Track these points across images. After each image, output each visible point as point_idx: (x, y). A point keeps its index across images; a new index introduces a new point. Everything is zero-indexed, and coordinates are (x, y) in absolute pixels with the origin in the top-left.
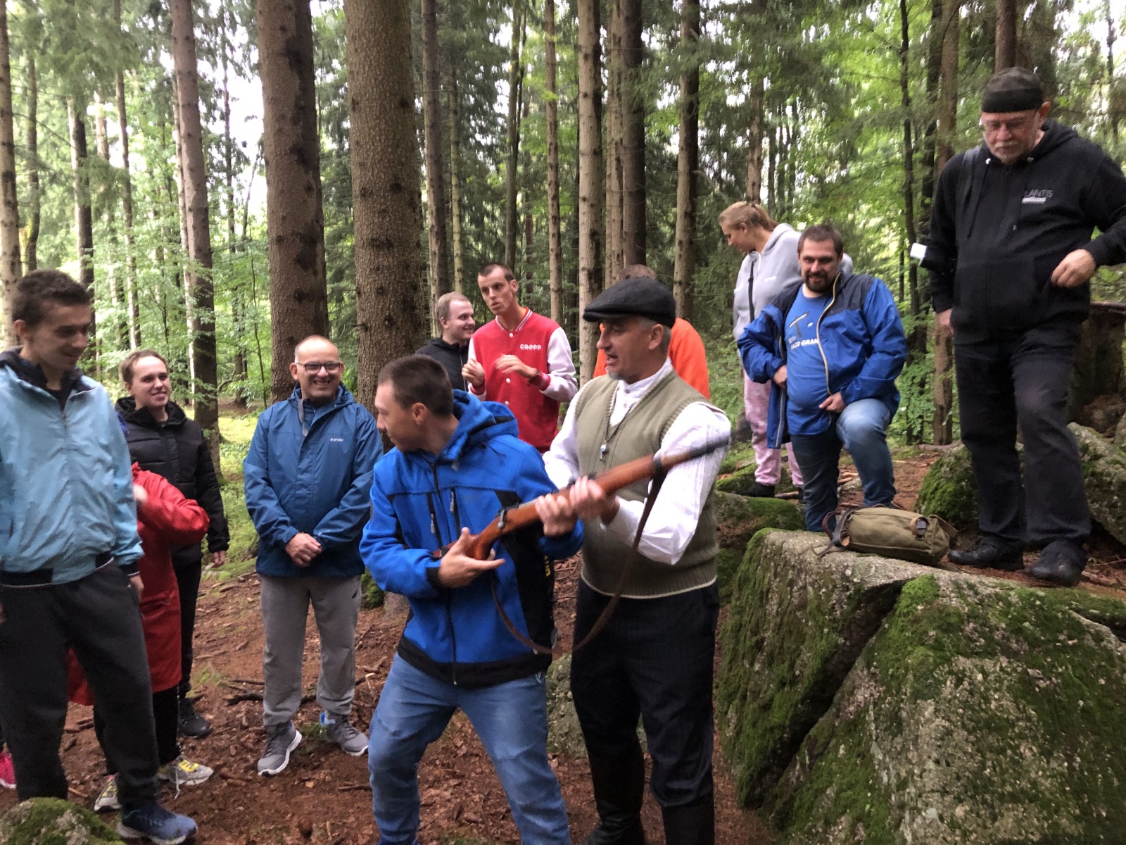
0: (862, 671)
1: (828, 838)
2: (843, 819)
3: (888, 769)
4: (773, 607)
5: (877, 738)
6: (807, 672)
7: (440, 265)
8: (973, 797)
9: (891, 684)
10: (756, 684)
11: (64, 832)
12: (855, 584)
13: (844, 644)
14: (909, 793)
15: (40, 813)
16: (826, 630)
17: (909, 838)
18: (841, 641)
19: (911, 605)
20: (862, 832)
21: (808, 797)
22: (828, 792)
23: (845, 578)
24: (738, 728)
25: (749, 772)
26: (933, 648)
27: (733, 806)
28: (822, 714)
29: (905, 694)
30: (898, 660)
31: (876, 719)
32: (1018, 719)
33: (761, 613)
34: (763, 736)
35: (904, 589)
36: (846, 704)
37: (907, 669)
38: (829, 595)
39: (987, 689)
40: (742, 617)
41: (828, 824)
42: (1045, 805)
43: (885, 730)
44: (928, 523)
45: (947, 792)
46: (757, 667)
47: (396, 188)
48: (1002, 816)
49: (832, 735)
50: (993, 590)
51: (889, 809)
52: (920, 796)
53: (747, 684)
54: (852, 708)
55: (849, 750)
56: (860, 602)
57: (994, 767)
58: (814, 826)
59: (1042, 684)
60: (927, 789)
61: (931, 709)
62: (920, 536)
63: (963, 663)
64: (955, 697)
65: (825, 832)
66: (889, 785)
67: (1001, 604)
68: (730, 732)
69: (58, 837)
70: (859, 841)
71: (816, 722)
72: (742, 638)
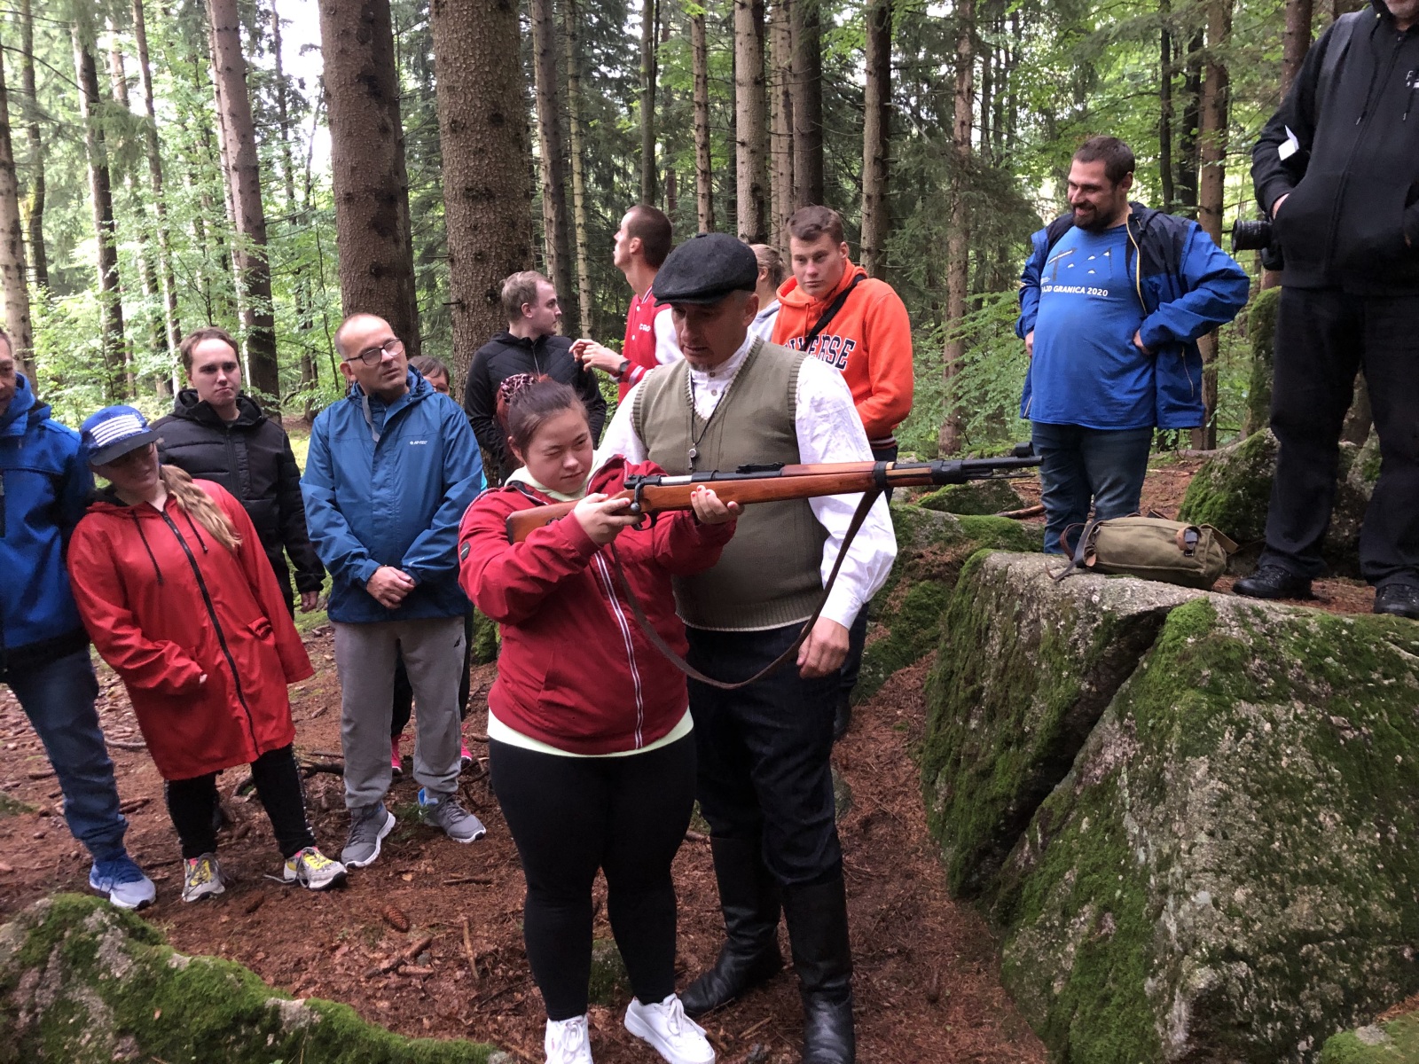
0: (1113, 724)
1: (1066, 933)
2: (1086, 908)
3: (1146, 845)
4: (994, 646)
5: (1132, 807)
6: (1039, 727)
8: (1256, 877)
9: (1151, 739)
10: (973, 745)
11: (94, 935)
12: (1104, 613)
13: (1089, 691)
14: (1173, 874)
15: (62, 912)
16: (1065, 673)
17: (1173, 929)
18: (1085, 686)
19: (1178, 637)
20: (1109, 922)
21: (1039, 883)
22: (1067, 875)
23: (1090, 605)
24: (949, 801)
25: (964, 854)
26: (1206, 691)
27: (943, 897)
28: (1059, 781)
29: (1170, 751)
30: (1160, 708)
31: (1130, 784)
32: (1317, 780)
33: (978, 656)
34: (982, 809)
35: (1170, 617)
36: (1090, 766)
37: (1172, 720)
38: (1068, 629)
39: (1277, 743)
40: (953, 662)
41: (1067, 914)
42: (1350, 887)
43: (1143, 797)
44: (1199, 535)
45: (1225, 872)
46: (973, 724)
47: (496, 119)
48: (1295, 900)
49: (1071, 807)
50: (1286, 617)
51: (1148, 893)
52: (1189, 877)
53: (960, 746)
54: (1098, 772)
55: (1094, 824)
56: (1110, 635)
57: (1284, 839)
58: (1049, 919)
59: (1349, 735)
60: (1198, 868)
61: (1204, 768)
62: (1190, 552)
63: (1245, 709)
64: (1236, 753)
65: (1063, 925)
66: (1147, 865)
67: (1296, 634)
68: (938, 807)
69: (87, 943)
70: (1107, 935)
71: (1051, 790)
72: (954, 689)
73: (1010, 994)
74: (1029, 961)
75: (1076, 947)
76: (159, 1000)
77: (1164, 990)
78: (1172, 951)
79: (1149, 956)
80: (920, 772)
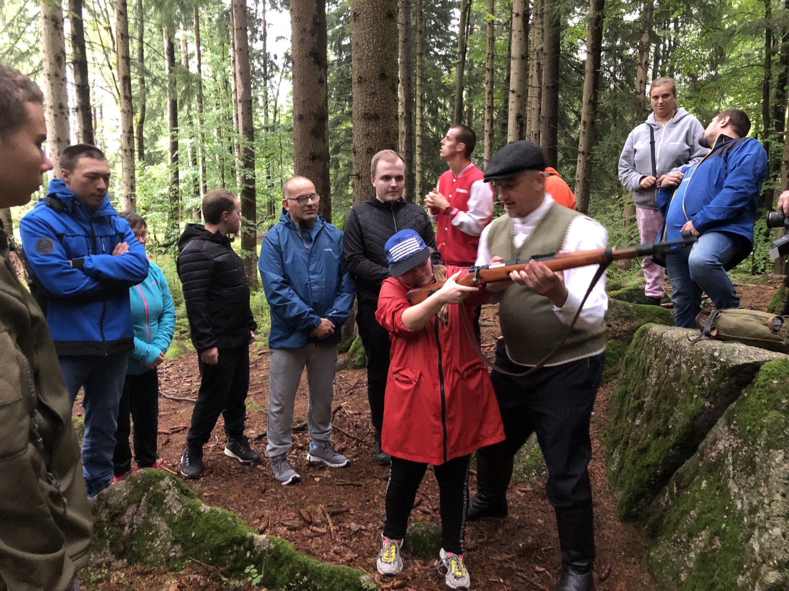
0: (723, 427)
1: (690, 546)
2: (703, 533)
3: (742, 499)
4: (653, 379)
5: (734, 476)
6: (678, 426)
7: (406, 141)
9: (748, 437)
10: (637, 434)
11: (164, 491)
12: (721, 362)
13: (710, 407)
14: (759, 517)
15: (150, 477)
16: (695, 396)
17: (757, 548)
18: (707, 404)
19: (768, 379)
20: (718, 543)
21: (674, 516)
22: (692, 513)
23: (713, 357)
24: (621, 465)
25: (629, 495)
26: (784, 412)
27: (614, 520)
28: (688, 458)
29: (760, 445)
30: (755, 420)
31: (734, 463)
33: (642, 384)
34: (640, 471)
35: (762, 367)
36: (709, 450)
37: (762, 427)
38: (698, 371)
40: (627, 386)
41: (690, 535)
43: (741, 471)
44: (783, 321)
46: (638, 422)
47: (383, 76)
49: (697, 473)
51: (743, 527)
52: (768, 519)
53: (629, 434)
54: (713, 454)
55: (710, 484)
56: (725, 375)
58: (680, 537)
60: (775, 514)
61: (781, 457)
62: (776, 331)
65: (688, 541)
66: (742, 510)
68: (614, 468)
69: (160, 494)
70: (715, 550)
71: (683, 463)
72: (627, 402)
73: (654, 579)
74: (666, 561)
75: (696, 554)
76: (194, 527)
77: (749, 583)
78: (755, 561)
79: (741, 564)
80: (604, 448)
